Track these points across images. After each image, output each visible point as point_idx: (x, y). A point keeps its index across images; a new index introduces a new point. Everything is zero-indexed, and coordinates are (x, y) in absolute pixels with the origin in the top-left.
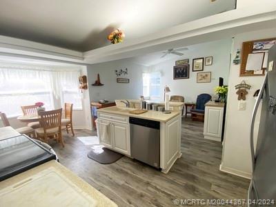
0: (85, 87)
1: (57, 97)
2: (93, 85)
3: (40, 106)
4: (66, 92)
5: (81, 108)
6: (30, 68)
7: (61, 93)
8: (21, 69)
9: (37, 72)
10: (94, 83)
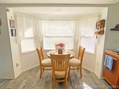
0: (101, 33)
1: (76, 40)
2: (112, 30)
3: (61, 46)
4: (83, 36)
5: (92, 52)
6: (62, 19)
7: (79, 37)
8: (58, 20)
9: (66, 21)
10: (114, 27)
